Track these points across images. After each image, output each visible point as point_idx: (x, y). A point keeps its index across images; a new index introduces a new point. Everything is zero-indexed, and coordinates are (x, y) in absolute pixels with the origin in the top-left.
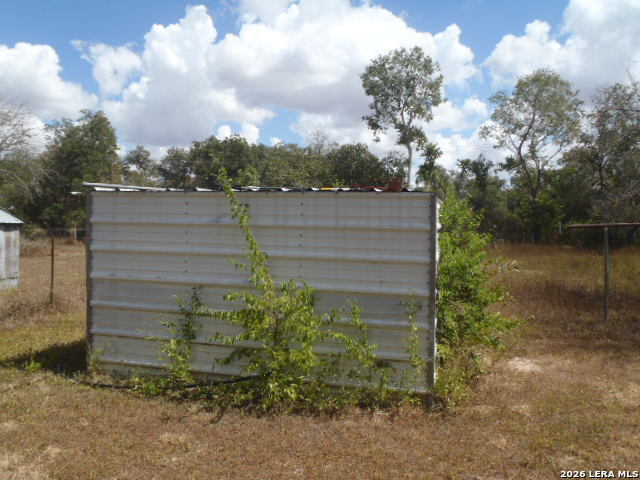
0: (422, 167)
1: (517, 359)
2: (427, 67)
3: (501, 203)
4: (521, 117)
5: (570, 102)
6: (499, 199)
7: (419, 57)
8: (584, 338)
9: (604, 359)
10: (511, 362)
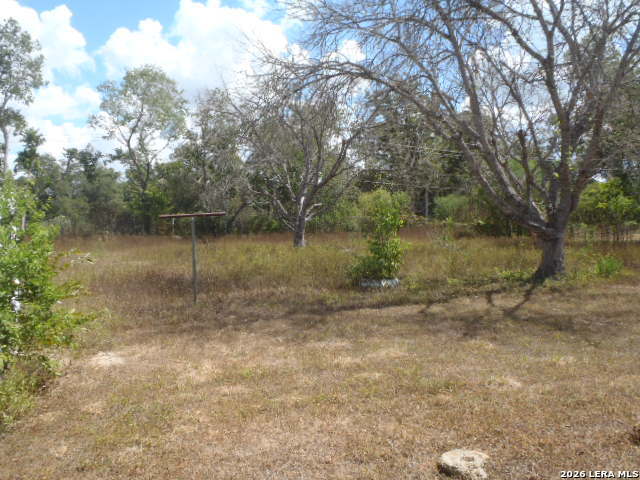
0: (21, 154)
1: (101, 353)
2: (26, 43)
3: (117, 195)
4: (131, 109)
5: (175, 100)
6: (115, 192)
7: (15, 32)
8: (172, 323)
9: (187, 341)
10: (94, 359)
